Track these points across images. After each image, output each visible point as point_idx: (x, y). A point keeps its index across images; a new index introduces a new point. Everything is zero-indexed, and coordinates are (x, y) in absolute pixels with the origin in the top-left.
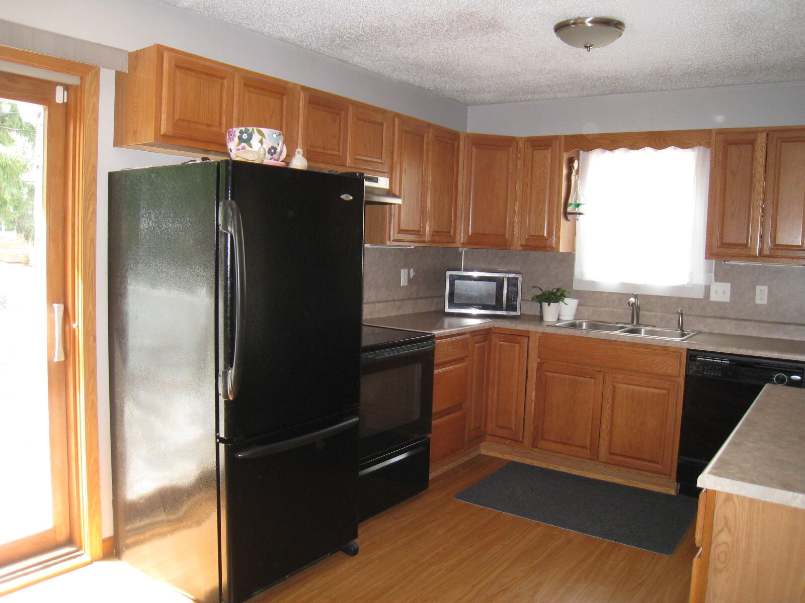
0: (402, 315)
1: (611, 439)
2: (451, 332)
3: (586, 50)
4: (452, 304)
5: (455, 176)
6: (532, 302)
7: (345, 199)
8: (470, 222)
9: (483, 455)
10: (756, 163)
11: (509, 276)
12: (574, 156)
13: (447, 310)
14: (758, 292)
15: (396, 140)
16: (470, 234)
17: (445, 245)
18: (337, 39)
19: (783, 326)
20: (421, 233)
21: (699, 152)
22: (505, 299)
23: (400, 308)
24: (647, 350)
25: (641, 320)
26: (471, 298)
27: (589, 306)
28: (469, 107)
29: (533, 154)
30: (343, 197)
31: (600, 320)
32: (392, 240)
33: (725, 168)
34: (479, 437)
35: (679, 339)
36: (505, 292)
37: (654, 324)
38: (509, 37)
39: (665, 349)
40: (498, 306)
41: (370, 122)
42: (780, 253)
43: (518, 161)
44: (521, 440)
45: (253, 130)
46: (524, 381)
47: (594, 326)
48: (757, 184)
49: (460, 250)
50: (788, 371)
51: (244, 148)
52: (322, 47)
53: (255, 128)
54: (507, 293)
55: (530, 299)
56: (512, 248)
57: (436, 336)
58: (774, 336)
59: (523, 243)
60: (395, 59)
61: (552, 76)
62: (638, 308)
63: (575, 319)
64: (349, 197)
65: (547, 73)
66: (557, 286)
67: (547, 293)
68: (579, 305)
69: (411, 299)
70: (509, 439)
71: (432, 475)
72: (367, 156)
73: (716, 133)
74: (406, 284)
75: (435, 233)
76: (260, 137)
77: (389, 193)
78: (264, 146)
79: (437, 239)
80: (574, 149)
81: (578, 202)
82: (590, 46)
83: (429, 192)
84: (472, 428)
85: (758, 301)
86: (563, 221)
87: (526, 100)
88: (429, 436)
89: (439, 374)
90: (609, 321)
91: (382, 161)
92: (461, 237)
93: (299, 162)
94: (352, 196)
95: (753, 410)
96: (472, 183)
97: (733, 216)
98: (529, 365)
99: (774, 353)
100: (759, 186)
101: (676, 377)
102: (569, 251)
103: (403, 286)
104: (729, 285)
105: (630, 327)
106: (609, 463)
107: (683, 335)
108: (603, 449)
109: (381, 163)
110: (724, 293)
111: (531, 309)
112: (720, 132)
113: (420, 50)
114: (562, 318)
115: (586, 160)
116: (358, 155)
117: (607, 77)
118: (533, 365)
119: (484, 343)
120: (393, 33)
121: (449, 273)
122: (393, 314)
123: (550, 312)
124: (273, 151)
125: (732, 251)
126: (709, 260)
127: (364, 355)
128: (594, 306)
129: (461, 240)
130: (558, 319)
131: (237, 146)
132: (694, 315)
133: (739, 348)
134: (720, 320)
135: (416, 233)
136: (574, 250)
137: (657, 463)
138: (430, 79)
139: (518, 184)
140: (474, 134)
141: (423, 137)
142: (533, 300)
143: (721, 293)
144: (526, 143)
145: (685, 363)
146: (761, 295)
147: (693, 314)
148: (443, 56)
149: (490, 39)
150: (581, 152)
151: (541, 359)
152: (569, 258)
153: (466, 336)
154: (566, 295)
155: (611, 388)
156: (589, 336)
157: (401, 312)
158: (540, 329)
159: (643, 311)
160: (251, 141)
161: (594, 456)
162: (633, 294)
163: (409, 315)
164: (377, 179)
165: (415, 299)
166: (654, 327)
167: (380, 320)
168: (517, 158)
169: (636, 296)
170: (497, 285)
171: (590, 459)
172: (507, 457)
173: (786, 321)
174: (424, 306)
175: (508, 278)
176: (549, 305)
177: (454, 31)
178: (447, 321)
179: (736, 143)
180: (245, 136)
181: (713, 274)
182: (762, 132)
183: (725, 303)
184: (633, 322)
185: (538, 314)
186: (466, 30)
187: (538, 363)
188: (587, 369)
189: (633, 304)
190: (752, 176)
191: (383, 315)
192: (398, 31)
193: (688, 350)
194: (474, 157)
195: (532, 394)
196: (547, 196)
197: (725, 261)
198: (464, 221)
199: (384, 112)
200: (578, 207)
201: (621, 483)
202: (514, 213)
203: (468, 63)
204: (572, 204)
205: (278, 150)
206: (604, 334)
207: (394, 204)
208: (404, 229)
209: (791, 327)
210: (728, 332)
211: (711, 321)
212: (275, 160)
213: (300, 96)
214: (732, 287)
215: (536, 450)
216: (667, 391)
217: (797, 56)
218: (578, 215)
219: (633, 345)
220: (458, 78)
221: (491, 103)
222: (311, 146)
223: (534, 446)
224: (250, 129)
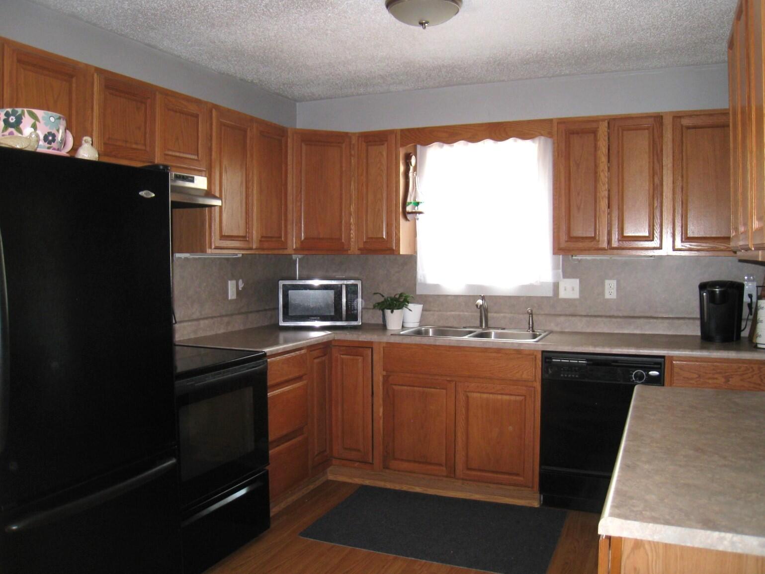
0: (232, 332)
1: (467, 455)
2: (284, 348)
3: (422, 27)
4: (287, 317)
5: (283, 177)
6: (374, 310)
7: (145, 196)
8: (303, 226)
9: (331, 480)
10: (599, 153)
11: (348, 283)
12: (411, 152)
13: (282, 324)
14: (607, 287)
15: (214, 134)
16: (303, 238)
17: (276, 252)
18: (140, 16)
19: (633, 320)
20: (248, 239)
21: (539, 144)
22: (344, 308)
23: (228, 323)
24: (500, 355)
25: (490, 323)
26: (307, 309)
27: (435, 311)
28: (298, 104)
29: (367, 150)
30: (142, 193)
31: (446, 325)
32: (213, 247)
33: (568, 157)
34: (325, 462)
35: (532, 341)
36: (344, 300)
37: (504, 327)
38: (336, 14)
39: (519, 353)
40: (337, 317)
41: (181, 112)
42: (626, 244)
43: (352, 158)
44: (371, 462)
45: (23, 112)
46: (370, 399)
47: (440, 332)
48: (602, 174)
49: (294, 257)
50: (645, 367)
51: (11, 133)
52: (124, 26)
53: (25, 110)
54: (346, 302)
55: (372, 307)
56: (349, 252)
57: (268, 354)
58: (626, 331)
59: (361, 246)
60: (210, 44)
61: (385, 64)
62: (486, 310)
63: (420, 326)
64: (150, 194)
65: (379, 60)
66: (400, 291)
67: (389, 299)
68: (423, 310)
69: (242, 313)
70: (357, 461)
71: (274, 511)
72: (180, 152)
73: (558, 123)
74: (234, 297)
75: (263, 239)
76: (33, 121)
77: (209, 194)
78: (38, 132)
79: (266, 245)
80: (410, 143)
81: (417, 200)
82: (425, 23)
83: (255, 192)
84: (316, 453)
85: (607, 296)
86: (402, 221)
87: (358, 95)
88: (267, 468)
89: (274, 397)
90: (457, 326)
91: (198, 157)
92: (293, 243)
93: (87, 152)
94: (154, 193)
95: (632, 418)
96: (303, 182)
97: (579, 208)
98: (375, 378)
99: (632, 349)
100: (604, 176)
101: (533, 382)
102: (410, 254)
103: (231, 300)
104: (578, 281)
105: (479, 331)
106: (466, 480)
107: (534, 336)
108: (460, 466)
109: (196, 160)
110: (573, 289)
111: (374, 317)
112: (562, 122)
113: (238, 32)
114: (407, 325)
115: (423, 155)
116: (169, 150)
117: (443, 66)
118: (379, 378)
119: (324, 358)
120: (205, 9)
121: (281, 283)
122: (222, 331)
123: (394, 320)
124: (50, 138)
125: (580, 245)
126: (556, 256)
127: (178, 384)
128: (440, 311)
129: (293, 247)
130: (403, 327)
131: (3, 131)
132: (545, 314)
133: (595, 346)
134: (570, 318)
135: (242, 239)
136: (416, 252)
137: (517, 475)
138: (252, 69)
139: (352, 183)
140: (304, 130)
141: (245, 131)
142: (374, 307)
143: (570, 289)
144: (360, 139)
145: (541, 366)
146: (610, 289)
147: (543, 313)
148: (265, 39)
149: (315, 18)
150: (419, 147)
151: (387, 371)
152: (411, 260)
153: (303, 352)
154: (409, 301)
155: (464, 399)
156: (438, 344)
157: (230, 329)
158: (385, 339)
159: (491, 313)
160: (21, 126)
161: (452, 473)
162: (481, 296)
163: (239, 332)
164: (193, 178)
165: (247, 313)
166: (504, 329)
167: (205, 338)
168: (351, 155)
169: (483, 298)
170: (335, 294)
171: (447, 477)
172: (358, 481)
173: (636, 315)
174: (256, 321)
175: (347, 286)
176: (392, 312)
177: (273, 6)
178: (282, 336)
179: (577, 133)
180: (12, 119)
181: (560, 271)
182: (603, 120)
183: (574, 300)
184: (481, 325)
185: (380, 322)
186: (288, 6)
187: (384, 376)
188: (437, 379)
189: (481, 306)
190: (596, 166)
191: (209, 333)
192: (210, 7)
193: (543, 352)
194: (304, 155)
195: (380, 411)
196: (385, 195)
197: (572, 256)
198: (296, 225)
199: (198, 102)
200: (417, 206)
201: (481, 500)
202: (350, 214)
203: (292, 48)
204: (411, 203)
205: (59, 137)
206: (453, 339)
207: (215, 206)
208: (226, 234)
209: (642, 321)
210: (579, 329)
211: (562, 319)
212: (54, 149)
213: (93, 79)
214: (580, 282)
215: (387, 471)
216: (523, 398)
217: (634, 42)
218: (418, 215)
219: (485, 350)
220: (283, 68)
221: (321, 99)
222: (109, 138)
223: (386, 467)
224: (19, 110)
